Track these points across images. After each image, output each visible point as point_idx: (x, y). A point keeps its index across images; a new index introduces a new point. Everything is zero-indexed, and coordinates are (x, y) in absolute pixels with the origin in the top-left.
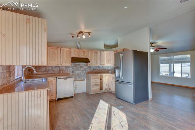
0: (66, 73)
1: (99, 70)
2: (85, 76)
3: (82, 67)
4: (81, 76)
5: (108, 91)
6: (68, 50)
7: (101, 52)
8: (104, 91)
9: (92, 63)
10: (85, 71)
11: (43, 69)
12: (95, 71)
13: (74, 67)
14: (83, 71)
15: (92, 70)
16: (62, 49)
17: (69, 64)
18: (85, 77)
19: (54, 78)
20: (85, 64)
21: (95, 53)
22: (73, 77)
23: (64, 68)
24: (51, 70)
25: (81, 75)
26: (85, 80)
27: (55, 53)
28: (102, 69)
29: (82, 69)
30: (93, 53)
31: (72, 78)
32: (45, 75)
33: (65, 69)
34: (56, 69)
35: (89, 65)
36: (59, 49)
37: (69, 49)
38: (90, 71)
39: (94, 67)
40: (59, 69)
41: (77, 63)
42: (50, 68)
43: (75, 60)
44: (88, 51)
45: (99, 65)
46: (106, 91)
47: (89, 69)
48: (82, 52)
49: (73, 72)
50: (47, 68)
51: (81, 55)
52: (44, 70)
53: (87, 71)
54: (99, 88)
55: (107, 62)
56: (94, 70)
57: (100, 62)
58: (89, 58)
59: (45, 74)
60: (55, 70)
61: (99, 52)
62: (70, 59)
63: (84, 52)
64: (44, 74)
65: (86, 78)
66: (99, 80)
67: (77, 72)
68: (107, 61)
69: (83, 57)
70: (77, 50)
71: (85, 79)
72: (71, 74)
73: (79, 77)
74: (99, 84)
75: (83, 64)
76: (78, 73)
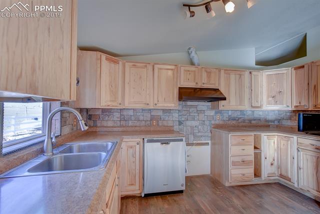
0: (165, 126)
1: (244, 121)
2: (210, 135)
3: (203, 111)
4: (200, 134)
5: (277, 181)
6: (172, 70)
7: (253, 73)
8: (265, 180)
9: (230, 102)
10: (207, 123)
11: (117, 115)
12: (234, 122)
13: (184, 113)
14: (204, 121)
15: (225, 119)
16: (156, 67)
17: (173, 105)
18: (208, 136)
19: (139, 140)
20: (210, 104)
21: (238, 76)
22: (184, 139)
23: (160, 113)
24: (133, 118)
25: (199, 132)
26: (207, 144)
27: (140, 78)
28: (251, 117)
29: (201, 116)
30: (233, 77)
31: (182, 140)
32: (120, 129)
33: (162, 117)
34: (143, 116)
35: (221, 108)
36: (150, 68)
37: (173, 67)
38: (221, 122)
39: (230, 113)
40: (150, 115)
41: (189, 103)
42: (131, 113)
43: (186, 94)
44: (220, 71)
45: (246, 107)
46: (270, 180)
47: (218, 117)
48: (205, 75)
49: (180, 123)
50: (125, 113)
51: (203, 82)
52: (118, 118)
53: (213, 122)
54: (250, 171)
55: (271, 99)
56: (231, 119)
57: (250, 99)
58: (222, 90)
59: (121, 126)
60: (141, 118)
61: (247, 73)
62: (176, 92)
63: (209, 74)
64: (118, 127)
65: (212, 138)
66: (250, 150)
67: (189, 123)
68: (268, 97)
69: (205, 86)
70: (192, 68)
71: (209, 142)
72: (176, 128)
73: (195, 136)
74: (251, 161)
75: (203, 105)
76: (192, 127)
